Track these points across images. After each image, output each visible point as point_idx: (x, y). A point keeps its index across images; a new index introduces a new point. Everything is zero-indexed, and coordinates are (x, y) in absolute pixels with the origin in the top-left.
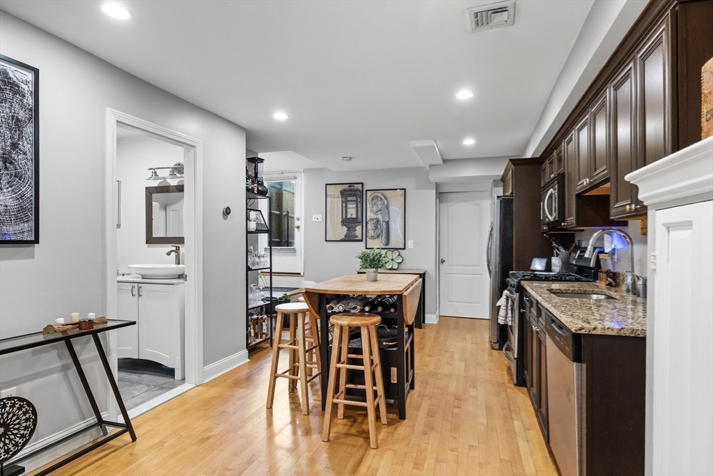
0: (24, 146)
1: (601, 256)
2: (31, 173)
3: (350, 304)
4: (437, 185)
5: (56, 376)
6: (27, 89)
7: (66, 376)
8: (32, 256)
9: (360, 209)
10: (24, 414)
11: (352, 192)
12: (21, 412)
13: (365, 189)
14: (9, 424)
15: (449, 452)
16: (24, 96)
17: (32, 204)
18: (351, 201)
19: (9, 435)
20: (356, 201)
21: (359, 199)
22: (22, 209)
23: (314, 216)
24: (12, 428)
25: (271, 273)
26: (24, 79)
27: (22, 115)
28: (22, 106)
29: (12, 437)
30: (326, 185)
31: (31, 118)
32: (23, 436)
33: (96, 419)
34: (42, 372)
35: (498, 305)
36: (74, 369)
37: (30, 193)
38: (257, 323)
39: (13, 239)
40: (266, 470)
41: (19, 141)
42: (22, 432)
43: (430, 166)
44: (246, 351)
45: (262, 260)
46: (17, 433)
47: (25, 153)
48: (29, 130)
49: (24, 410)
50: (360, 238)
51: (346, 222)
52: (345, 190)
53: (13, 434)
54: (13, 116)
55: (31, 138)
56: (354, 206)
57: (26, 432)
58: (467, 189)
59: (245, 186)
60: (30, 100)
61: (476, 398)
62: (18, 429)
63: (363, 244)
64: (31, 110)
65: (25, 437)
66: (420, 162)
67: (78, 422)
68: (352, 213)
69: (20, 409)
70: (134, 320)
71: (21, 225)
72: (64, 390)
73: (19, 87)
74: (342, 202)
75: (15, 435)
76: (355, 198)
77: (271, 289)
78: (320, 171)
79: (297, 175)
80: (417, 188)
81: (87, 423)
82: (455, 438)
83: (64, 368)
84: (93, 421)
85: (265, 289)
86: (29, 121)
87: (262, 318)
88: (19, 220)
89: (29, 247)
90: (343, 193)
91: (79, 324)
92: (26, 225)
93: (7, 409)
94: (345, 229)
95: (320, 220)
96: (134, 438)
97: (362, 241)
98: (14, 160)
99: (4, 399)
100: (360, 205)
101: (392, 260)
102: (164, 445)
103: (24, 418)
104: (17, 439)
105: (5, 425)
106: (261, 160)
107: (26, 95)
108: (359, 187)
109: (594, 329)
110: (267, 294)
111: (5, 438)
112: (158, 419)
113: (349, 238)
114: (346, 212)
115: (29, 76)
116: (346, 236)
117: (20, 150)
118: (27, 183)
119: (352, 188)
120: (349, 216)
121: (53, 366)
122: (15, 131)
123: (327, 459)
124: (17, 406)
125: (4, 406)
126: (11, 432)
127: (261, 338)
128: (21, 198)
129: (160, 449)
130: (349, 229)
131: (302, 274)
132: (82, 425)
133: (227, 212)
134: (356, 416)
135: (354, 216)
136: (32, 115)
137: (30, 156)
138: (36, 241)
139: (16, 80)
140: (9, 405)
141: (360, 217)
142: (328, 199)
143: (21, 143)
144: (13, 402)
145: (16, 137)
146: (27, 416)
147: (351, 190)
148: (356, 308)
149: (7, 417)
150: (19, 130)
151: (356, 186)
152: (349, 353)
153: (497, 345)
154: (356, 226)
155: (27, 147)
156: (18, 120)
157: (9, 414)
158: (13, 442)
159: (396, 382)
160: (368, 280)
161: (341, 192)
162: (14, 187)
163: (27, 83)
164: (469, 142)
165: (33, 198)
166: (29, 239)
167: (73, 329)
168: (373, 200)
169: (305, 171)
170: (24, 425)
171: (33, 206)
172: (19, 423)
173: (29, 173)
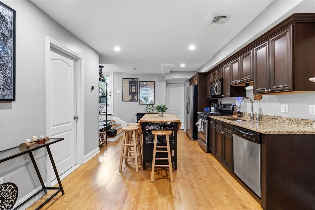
0: (8, 50)
1: (234, 107)
2: (10, 65)
3: (155, 126)
4: (166, 81)
5: (23, 169)
6: (10, 20)
7: (27, 168)
8: (11, 108)
9: (137, 89)
10: (12, 190)
11: (134, 82)
12: (10, 190)
13: (139, 81)
14: (4, 198)
15: (200, 180)
16: (7, 23)
17: (11, 80)
18: (133, 85)
19: (4, 204)
20: (135, 86)
21: (136, 85)
22: (6, 83)
23: (118, 91)
24: (6, 199)
25: (107, 114)
26: (8, 15)
27: (6, 33)
28: (7, 28)
29: (5, 204)
30: (123, 79)
31: (11, 36)
32: (11, 203)
33: (42, 187)
34: (16, 167)
35: (196, 124)
36: (32, 164)
37: (10, 74)
38: (101, 135)
39: (2, 98)
40: (135, 198)
41: (5, 47)
42: (10, 201)
43: (165, 73)
44: (99, 148)
45: (103, 109)
46: (8, 202)
47: (8, 54)
48: (10, 41)
49: (11, 189)
50: (137, 100)
51: (131, 94)
52: (131, 81)
53: (6, 203)
54: (2, 33)
55: (11, 46)
56: (134, 87)
57: (13, 200)
58: (176, 83)
59: (98, 77)
60: (10, 26)
61: (196, 158)
62: (8, 200)
63: (138, 102)
64: (11, 31)
65: (12, 203)
66: (162, 72)
67: (33, 190)
68: (133, 90)
69: (9, 189)
70: (63, 138)
71: (6, 91)
72: (26, 175)
73: (5, 18)
74: (130, 86)
75: (7, 203)
76: (135, 85)
77: (107, 121)
78: (120, 73)
79: (110, 74)
80: (159, 82)
81: (37, 190)
82: (198, 175)
83: (27, 164)
84: (40, 188)
85: (104, 121)
86: (10, 37)
87: (103, 133)
88: (5, 88)
89: (10, 103)
90: (130, 82)
91: (38, 142)
92: (8, 91)
93: (3, 190)
94: (131, 97)
95: (120, 93)
96: (63, 194)
97: (137, 101)
98: (3, 57)
99: (1, 185)
100: (137, 87)
101: (150, 108)
102: (80, 194)
103: (12, 193)
104: (8, 205)
105: (2, 199)
106: (103, 67)
107: (9, 23)
108: (137, 80)
109: (270, 132)
110: (105, 123)
111: (2, 206)
112: (70, 182)
113: (132, 100)
114: (131, 90)
115: (10, 14)
116: (131, 99)
117: (5, 52)
118: (9, 70)
119: (134, 80)
120: (132, 91)
121: (21, 164)
122: (3, 41)
123: (157, 190)
124: (8, 187)
125: (2, 188)
126: (5, 202)
127: (103, 141)
128: (6, 77)
129: (79, 197)
130: (132, 97)
131: (112, 114)
132: (35, 191)
133: (92, 88)
134: (158, 170)
135: (134, 91)
136: (11, 34)
137: (11, 55)
138: (14, 100)
139: (3, 14)
140: (4, 187)
141: (137, 92)
142: (124, 85)
143: (6, 48)
144: (6, 185)
145: (4, 44)
146: (13, 191)
147: (133, 81)
148: (158, 128)
149: (3, 194)
150: (5, 41)
151: (135, 80)
152: (157, 146)
153: (192, 138)
154: (135, 96)
155: (9, 50)
156: (4, 36)
157: (4, 192)
158: (6, 207)
159: (173, 155)
160: (159, 116)
161: (129, 82)
162: (2, 71)
163: (9, 17)
164: (183, 65)
165: (12, 78)
166: (10, 99)
167: (35, 144)
168: (142, 85)
169: (114, 73)
170: (12, 197)
171: (12, 82)
172: (9, 196)
173: (10, 64)
